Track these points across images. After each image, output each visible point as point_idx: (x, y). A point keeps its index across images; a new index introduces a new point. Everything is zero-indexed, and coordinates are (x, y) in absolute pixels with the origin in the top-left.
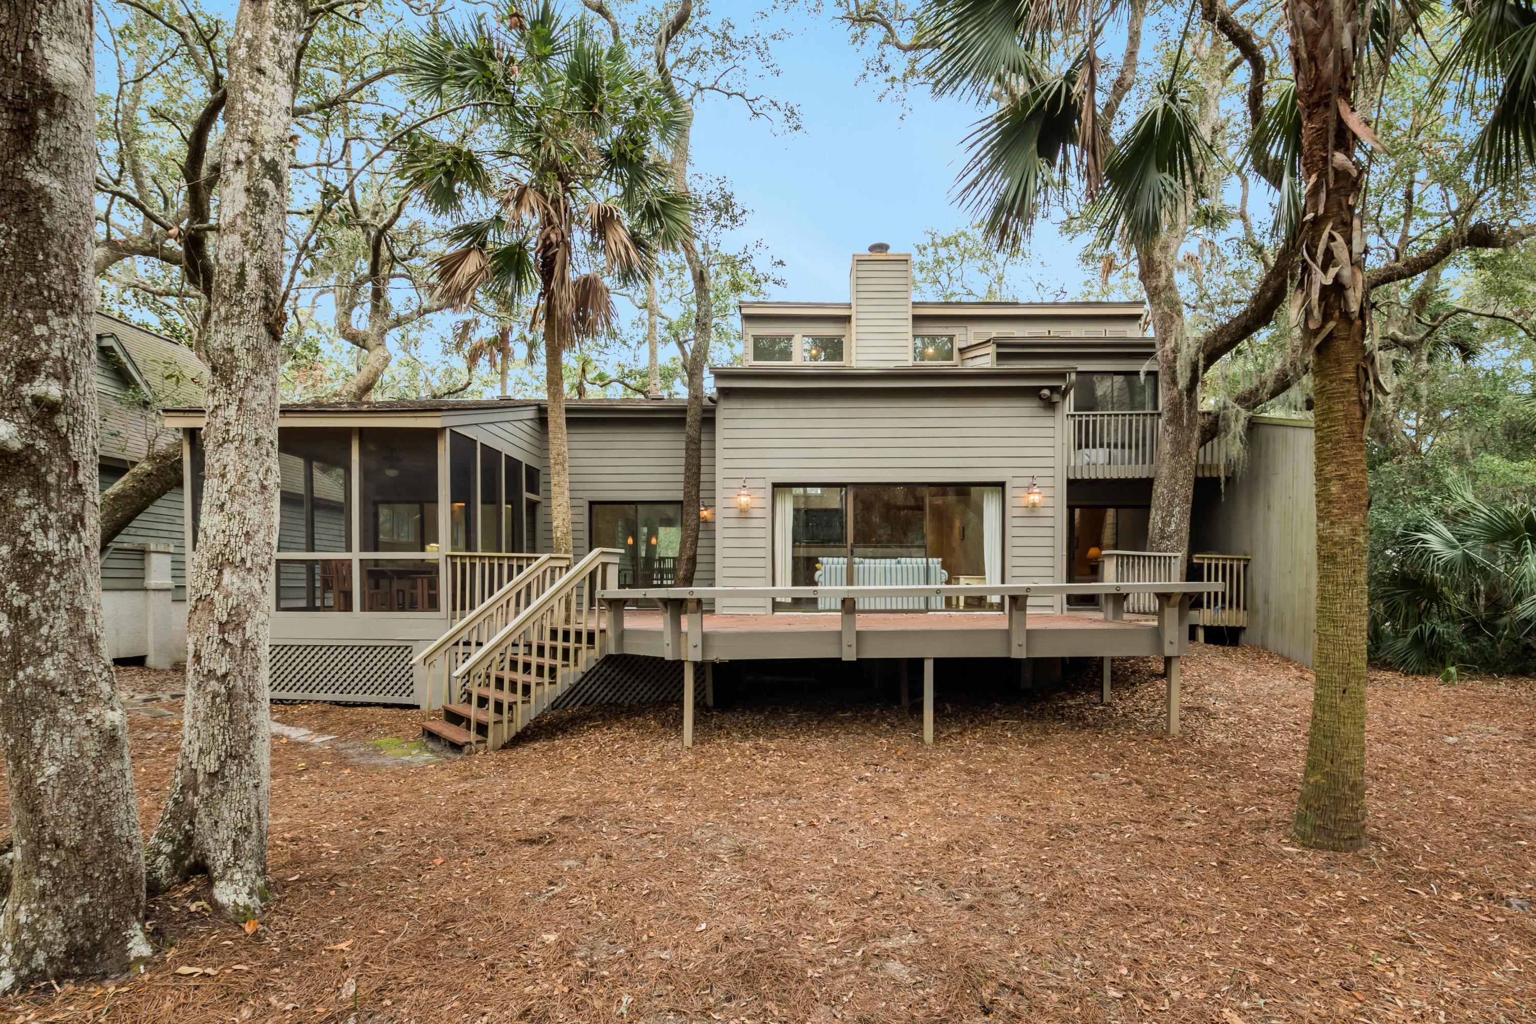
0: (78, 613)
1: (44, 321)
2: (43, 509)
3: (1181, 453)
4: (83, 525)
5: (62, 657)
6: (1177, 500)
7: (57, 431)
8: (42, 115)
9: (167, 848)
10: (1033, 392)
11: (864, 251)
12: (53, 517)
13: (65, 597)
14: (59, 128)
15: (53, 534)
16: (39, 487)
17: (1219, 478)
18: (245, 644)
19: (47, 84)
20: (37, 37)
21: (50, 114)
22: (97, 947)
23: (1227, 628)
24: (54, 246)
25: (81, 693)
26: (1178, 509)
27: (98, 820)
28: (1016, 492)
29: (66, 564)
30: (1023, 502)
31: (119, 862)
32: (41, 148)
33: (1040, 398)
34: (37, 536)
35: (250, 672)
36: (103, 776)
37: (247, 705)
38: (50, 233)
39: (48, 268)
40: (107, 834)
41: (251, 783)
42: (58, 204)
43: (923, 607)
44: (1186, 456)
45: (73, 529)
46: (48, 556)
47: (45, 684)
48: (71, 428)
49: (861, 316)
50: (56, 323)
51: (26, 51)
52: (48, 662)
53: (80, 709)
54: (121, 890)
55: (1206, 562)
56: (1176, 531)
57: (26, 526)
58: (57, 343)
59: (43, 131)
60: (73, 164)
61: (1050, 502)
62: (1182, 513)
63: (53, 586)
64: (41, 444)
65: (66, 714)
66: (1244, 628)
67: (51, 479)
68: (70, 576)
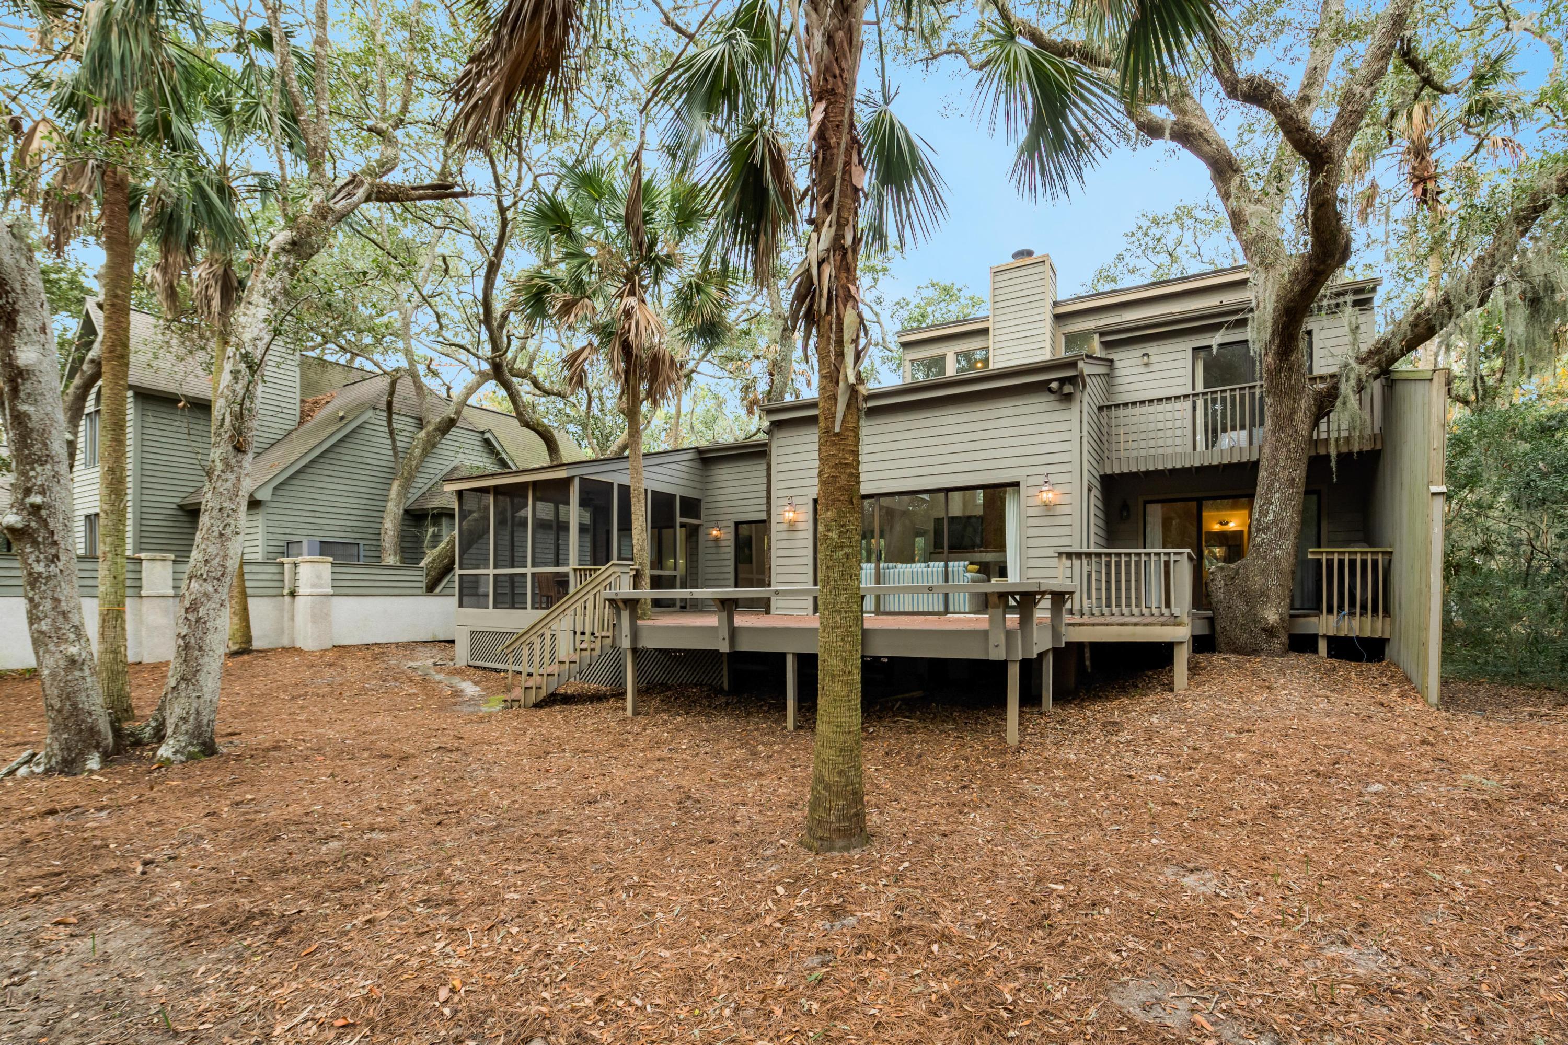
0: (57, 600)
1: (33, 469)
2: (37, 553)
3: (1283, 429)
4: (59, 559)
5: (49, 621)
6: (1277, 485)
7: (41, 517)
8: (20, 381)
9: (153, 724)
10: (1042, 387)
11: (1009, 260)
12: (42, 556)
13: (49, 593)
14: (28, 384)
15: (42, 564)
16: (35, 543)
17: (1328, 456)
18: (198, 620)
19: (18, 367)
20: (13, 348)
21: (23, 379)
22: (74, 761)
23: (1360, 639)
24: (35, 436)
25: (58, 638)
26: (1278, 495)
27: (68, 698)
28: (1032, 491)
29: (49, 578)
30: (1037, 501)
31: (83, 721)
32: (22, 395)
33: (1051, 391)
34: (35, 565)
35: (201, 635)
36: (69, 678)
37: (197, 653)
38: (32, 430)
39: (33, 445)
40: (75, 706)
41: (195, 695)
42: (34, 417)
43: (942, 609)
44: (1289, 431)
45: (53, 562)
46: (40, 574)
47: (42, 633)
48: (49, 516)
49: (997, 326)
50: (39, 469)
51: (10, 356)
52: (43, 623)
53: (57, 645)
54: (85, 735)
55: (1324, 557)
56: (1274, 522)
57: (30, 561)
58: (39, 478)
59: (21, 387)
60: (39, 398)
61: (1067, 499)
62: (1285, 500)
63: (43, 588)
64: (33, 524)
65: (52, 647)
66: (1388, 640)
67: (40, 539)
68: (52, 583)
